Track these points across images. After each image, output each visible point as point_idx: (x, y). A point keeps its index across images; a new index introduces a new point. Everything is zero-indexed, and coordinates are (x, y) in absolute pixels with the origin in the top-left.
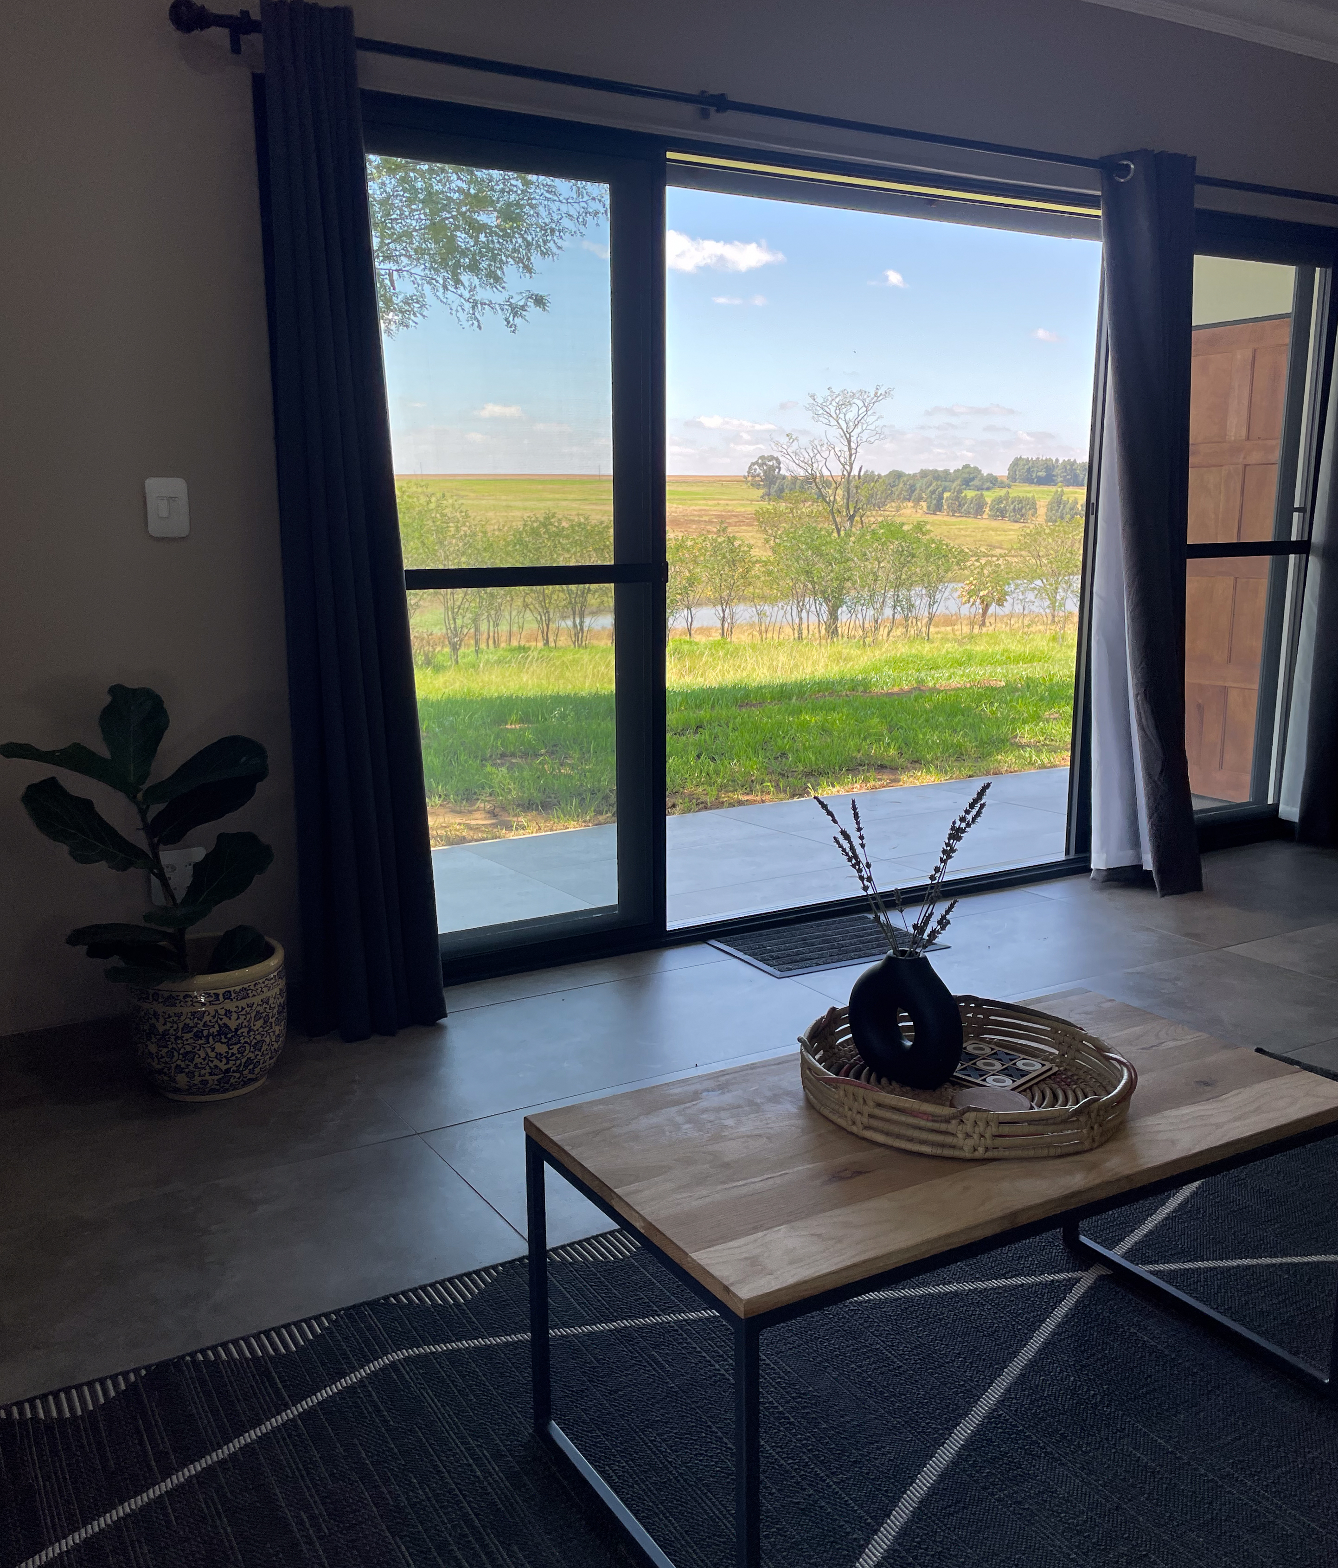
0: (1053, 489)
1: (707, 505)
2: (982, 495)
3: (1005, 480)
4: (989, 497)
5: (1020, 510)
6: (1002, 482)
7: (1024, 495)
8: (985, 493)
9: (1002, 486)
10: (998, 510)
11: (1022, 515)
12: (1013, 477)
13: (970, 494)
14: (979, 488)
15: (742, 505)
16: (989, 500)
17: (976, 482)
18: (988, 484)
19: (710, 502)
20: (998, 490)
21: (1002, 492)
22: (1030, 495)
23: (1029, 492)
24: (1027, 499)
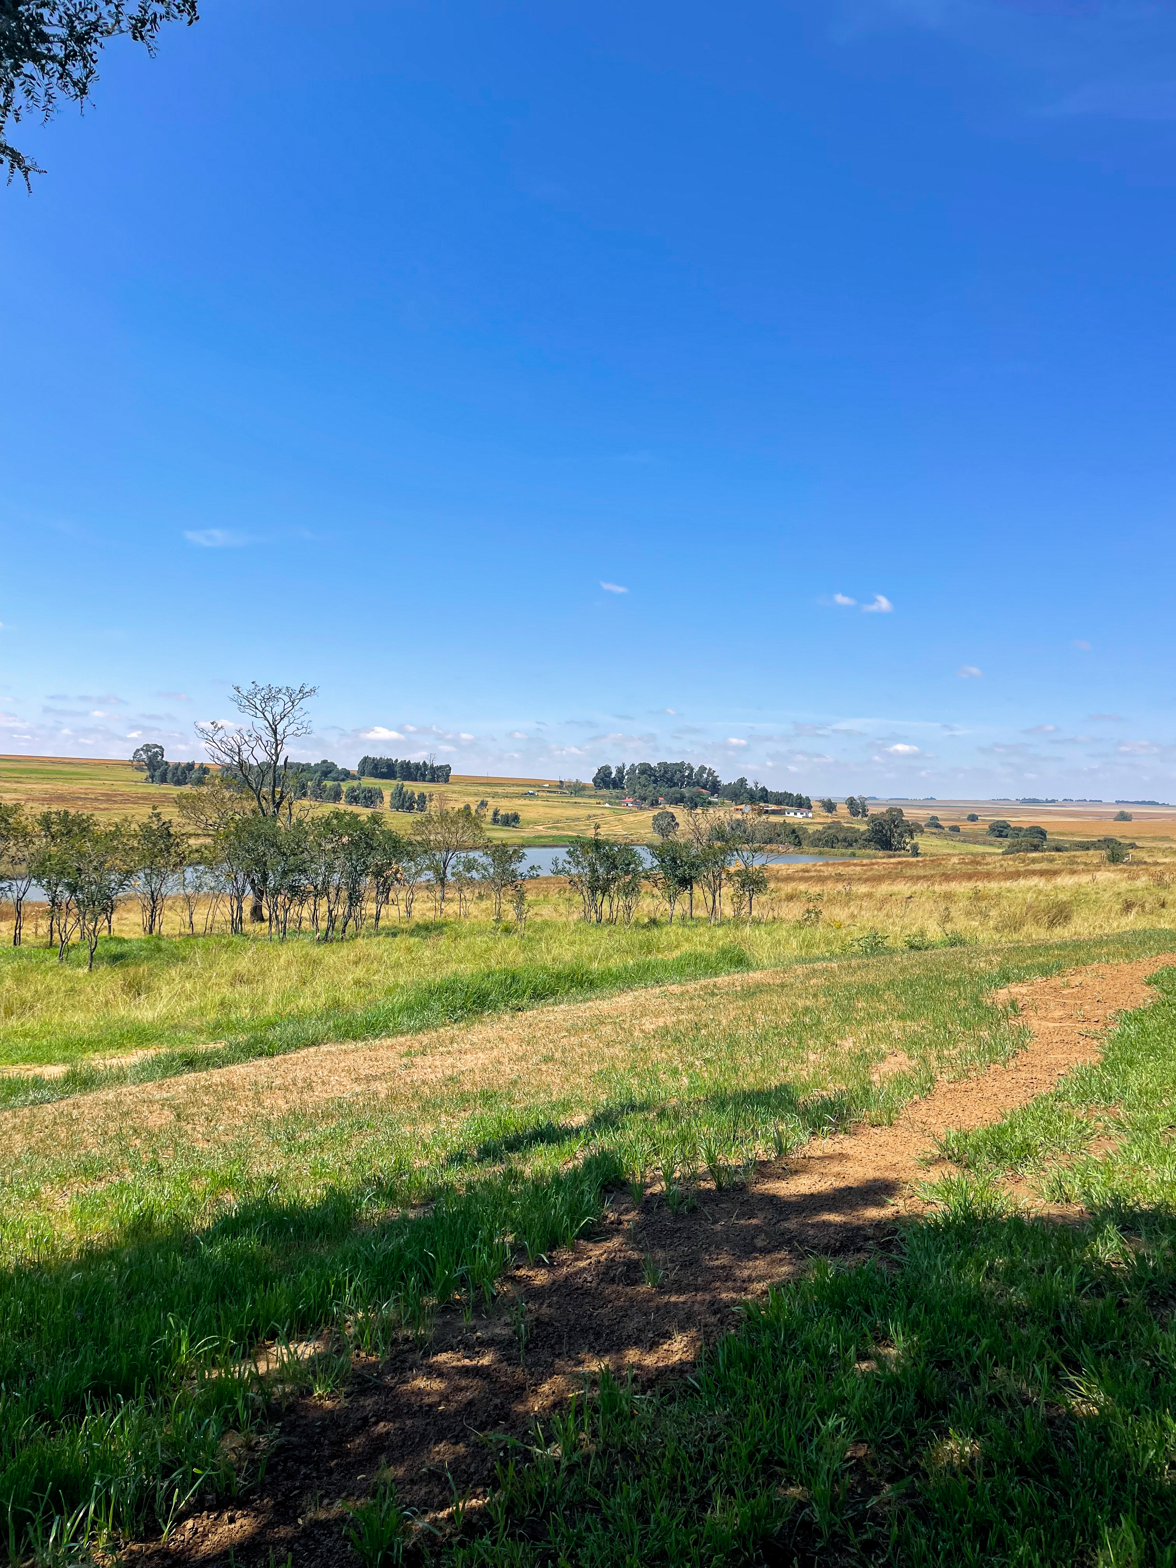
0: (394, 782)
1: (93, 784)
2: (339, 785)
3: (356, 773)
4: (345, 786)
5: (370, 797)
6: (354, 776)
7: (373, 786)
8: (342, 783)
9: (354, 778)
10: (352, 797)
11: (372, 802)
12: (362, 772)
13: (329, 784)
14: (335, 779)
15: (126, 785)
16: (344, 789)
17: (333, 775)
18: (343, 776)
19: (95, 782)
20: (350, 781)
21: (355, 783)
22: (377, 787)
23: (375, 784)
24: (375, 789)
